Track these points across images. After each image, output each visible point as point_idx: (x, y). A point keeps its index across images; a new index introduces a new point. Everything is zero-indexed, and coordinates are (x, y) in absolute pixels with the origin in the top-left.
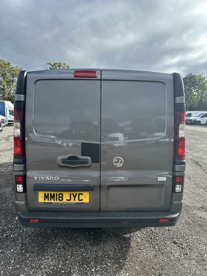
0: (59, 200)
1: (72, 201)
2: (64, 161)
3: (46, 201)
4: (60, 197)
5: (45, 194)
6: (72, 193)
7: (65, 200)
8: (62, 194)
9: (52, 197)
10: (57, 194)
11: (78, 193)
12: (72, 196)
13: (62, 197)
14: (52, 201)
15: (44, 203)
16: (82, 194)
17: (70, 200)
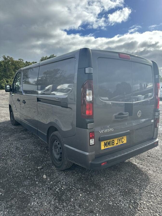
0: (113, 145)
1: (119, 144)
2: (116, 117)
3: (106, 148)
4: (113, 143)
5: (105, 142)
6: (118, 138)
7: (115, 145)
8: (114, 140)
9: (109, 144)
10: (111, 141)
11: (121, 138)
12: (119, 140)
13: (114, 143)
14: (109, 147)
15: (104, 149)
16: (123, 138)
17: (118, 144)
